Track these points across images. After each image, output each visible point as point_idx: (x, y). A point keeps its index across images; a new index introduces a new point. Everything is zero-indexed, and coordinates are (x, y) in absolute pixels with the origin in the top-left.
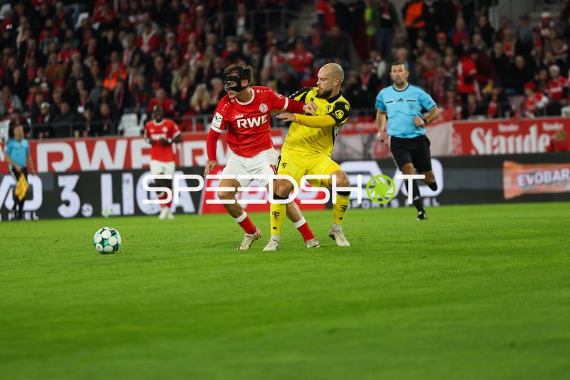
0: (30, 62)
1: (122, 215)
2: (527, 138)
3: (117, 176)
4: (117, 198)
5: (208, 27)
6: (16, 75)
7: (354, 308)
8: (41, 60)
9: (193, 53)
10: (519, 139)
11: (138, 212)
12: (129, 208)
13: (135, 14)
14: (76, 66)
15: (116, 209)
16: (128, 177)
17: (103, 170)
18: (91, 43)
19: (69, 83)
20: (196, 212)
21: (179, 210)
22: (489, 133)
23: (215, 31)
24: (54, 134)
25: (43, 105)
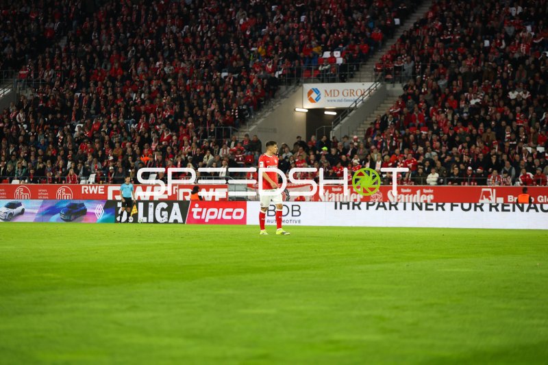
0: (106, 146)
1: (148, 222)
3: (146, 203)
4: (146, 214)
5: (194, 134)
6: (100, 153)
7: (260, 270)
8: (112, 146)
9: (187, 146)
11: (155, 221)
12: (151, 219)
13: (160, 125)
14: (129, 150)
15: (145, 219)
16: (151, 204)
17: (139, 200)
18: (138, 138)
19: (125, 157)
20: (184, 223)
21: (176, 221)
22: (328, 191)
23: (198, 136)
24: (115, 182)
25: (110, 168)
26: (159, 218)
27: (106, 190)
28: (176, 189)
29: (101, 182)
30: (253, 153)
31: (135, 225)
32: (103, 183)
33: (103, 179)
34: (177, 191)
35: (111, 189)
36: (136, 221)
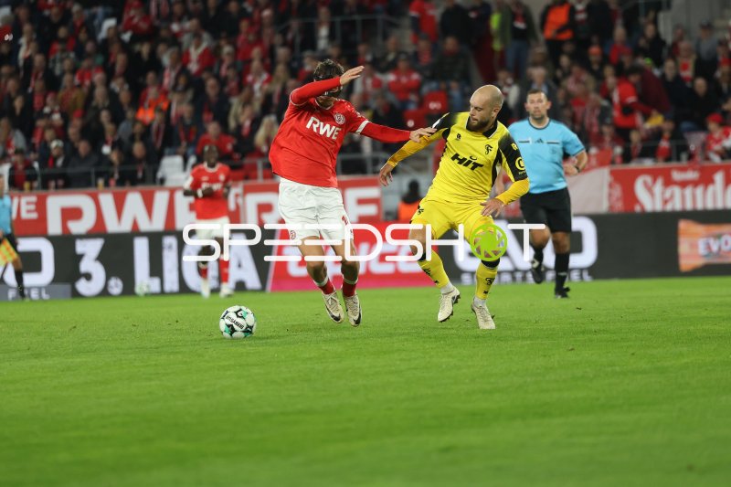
0: (36, 85)
1: (163, 292)
2: (711, 188)
3: (155, 240)
4: (156, 269)
5: (278, 39)
6: (18, 103)
7: (478, 418)
8: (53, 83)
9: (258, 74)
10: (699, 190)
11: (184, 288)
12: (171, 283)
13: (180, 20)
14: (100, 92)
15: (154, 285)
16: (170, 242)
17: (136, 232)
18: (120, 60)
19: (91, 114)
20: (263, 288)
21: (240, 286)
22: (660, 182)
23: (288, 44)
24: (69, 183)
25: (54, 144)
26: (193, 279)
27: (41, 207)
28: (237, 196)
29: (27, 185)
30: (443, 86)
31: (128, 301)
32: (31, 188)
33: (31, 178)
34: (240, 201)
35: (57, 203)
36: (129, 289)
